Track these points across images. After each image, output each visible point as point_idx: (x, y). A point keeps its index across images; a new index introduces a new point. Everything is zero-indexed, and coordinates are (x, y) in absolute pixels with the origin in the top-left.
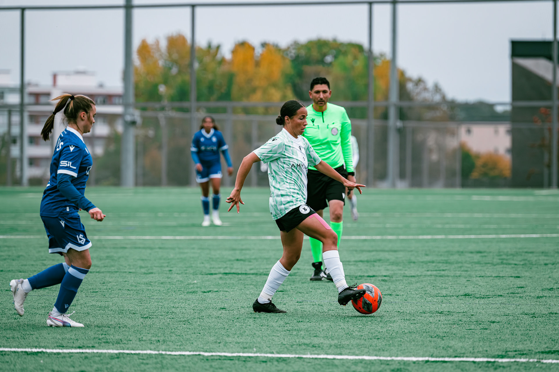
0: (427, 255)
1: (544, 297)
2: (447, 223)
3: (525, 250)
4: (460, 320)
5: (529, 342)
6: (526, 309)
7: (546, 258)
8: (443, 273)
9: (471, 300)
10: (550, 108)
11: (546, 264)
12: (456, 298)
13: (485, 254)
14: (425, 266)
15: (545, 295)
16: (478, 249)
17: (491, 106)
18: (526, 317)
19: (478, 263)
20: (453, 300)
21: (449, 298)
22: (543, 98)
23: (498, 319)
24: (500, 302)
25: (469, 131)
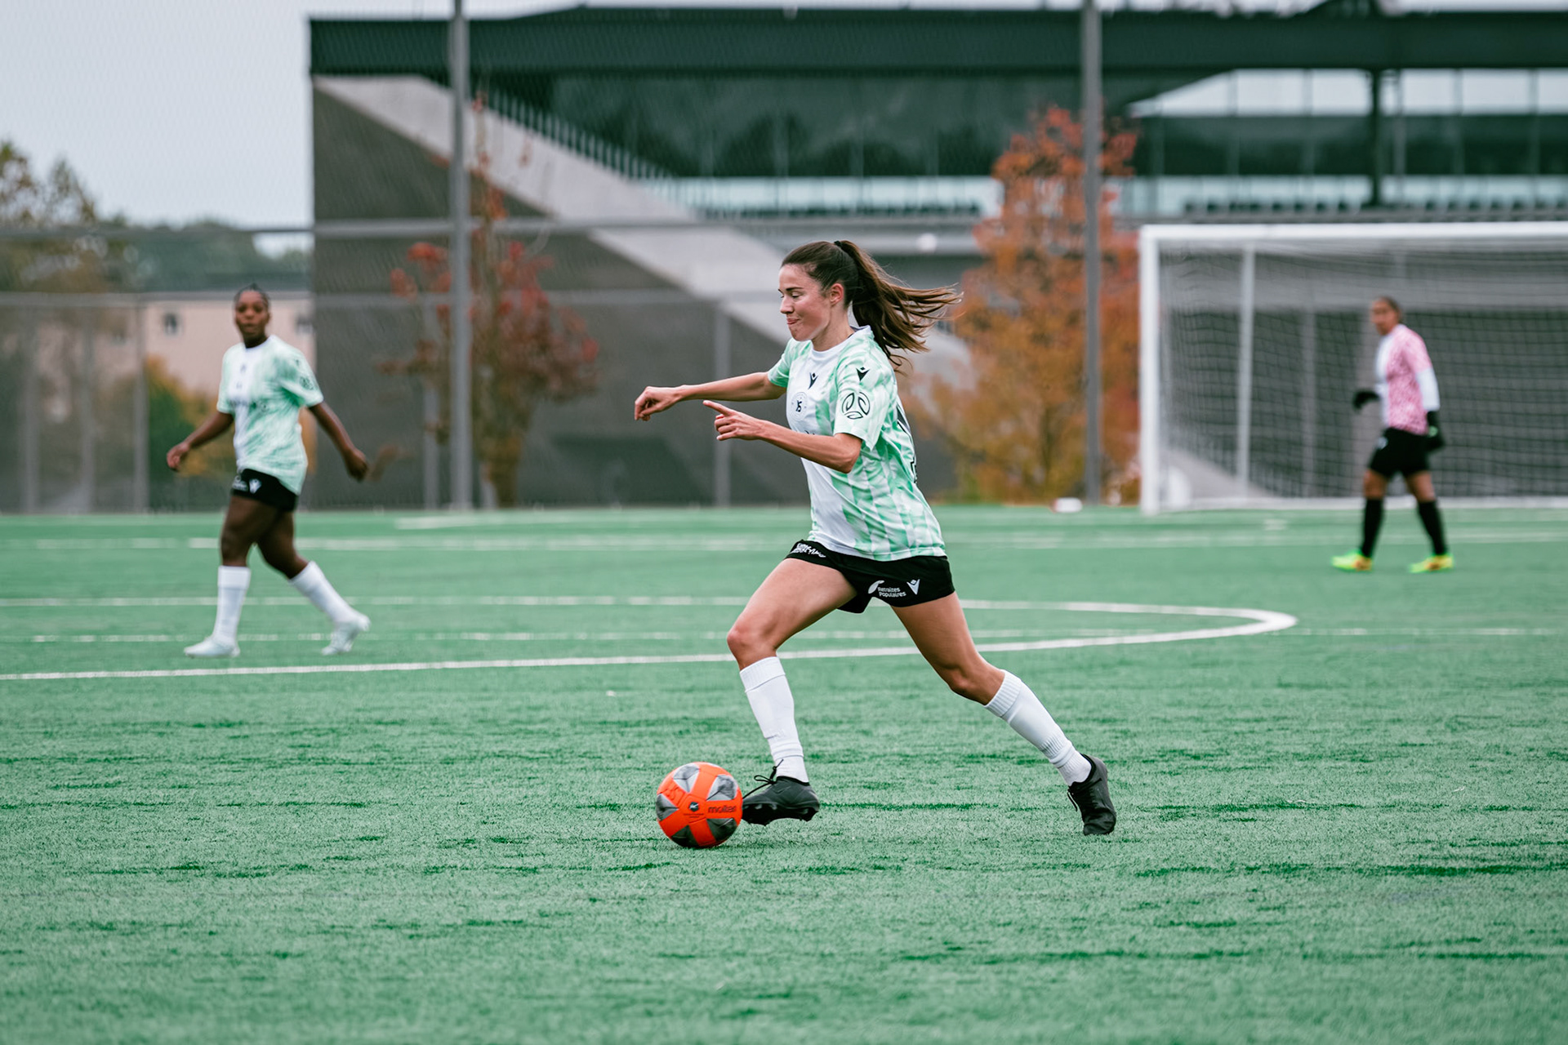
0: (48, 735)
1: (448, 871)
2: (114, 630)
3: (376, 715)
4: (174, 951)
5: (402, 1021)
6: (389, 909)
7: (445, 740)
8: (107, 793)
9: (204, 883)
10: (444, 241)
11: (449, 761)
12: (153, 875)
13: (246, 731)
14: (45, 770)
15: (451, 863)
16: (220, 714)
17: (245, 236)
18: (392, 936)
19: (222, 759)
20: (149, 882)
21: (130, 878)
22: (417, 210)
23: (298, 945)
24: (303, 887)
25: (171, 322)
